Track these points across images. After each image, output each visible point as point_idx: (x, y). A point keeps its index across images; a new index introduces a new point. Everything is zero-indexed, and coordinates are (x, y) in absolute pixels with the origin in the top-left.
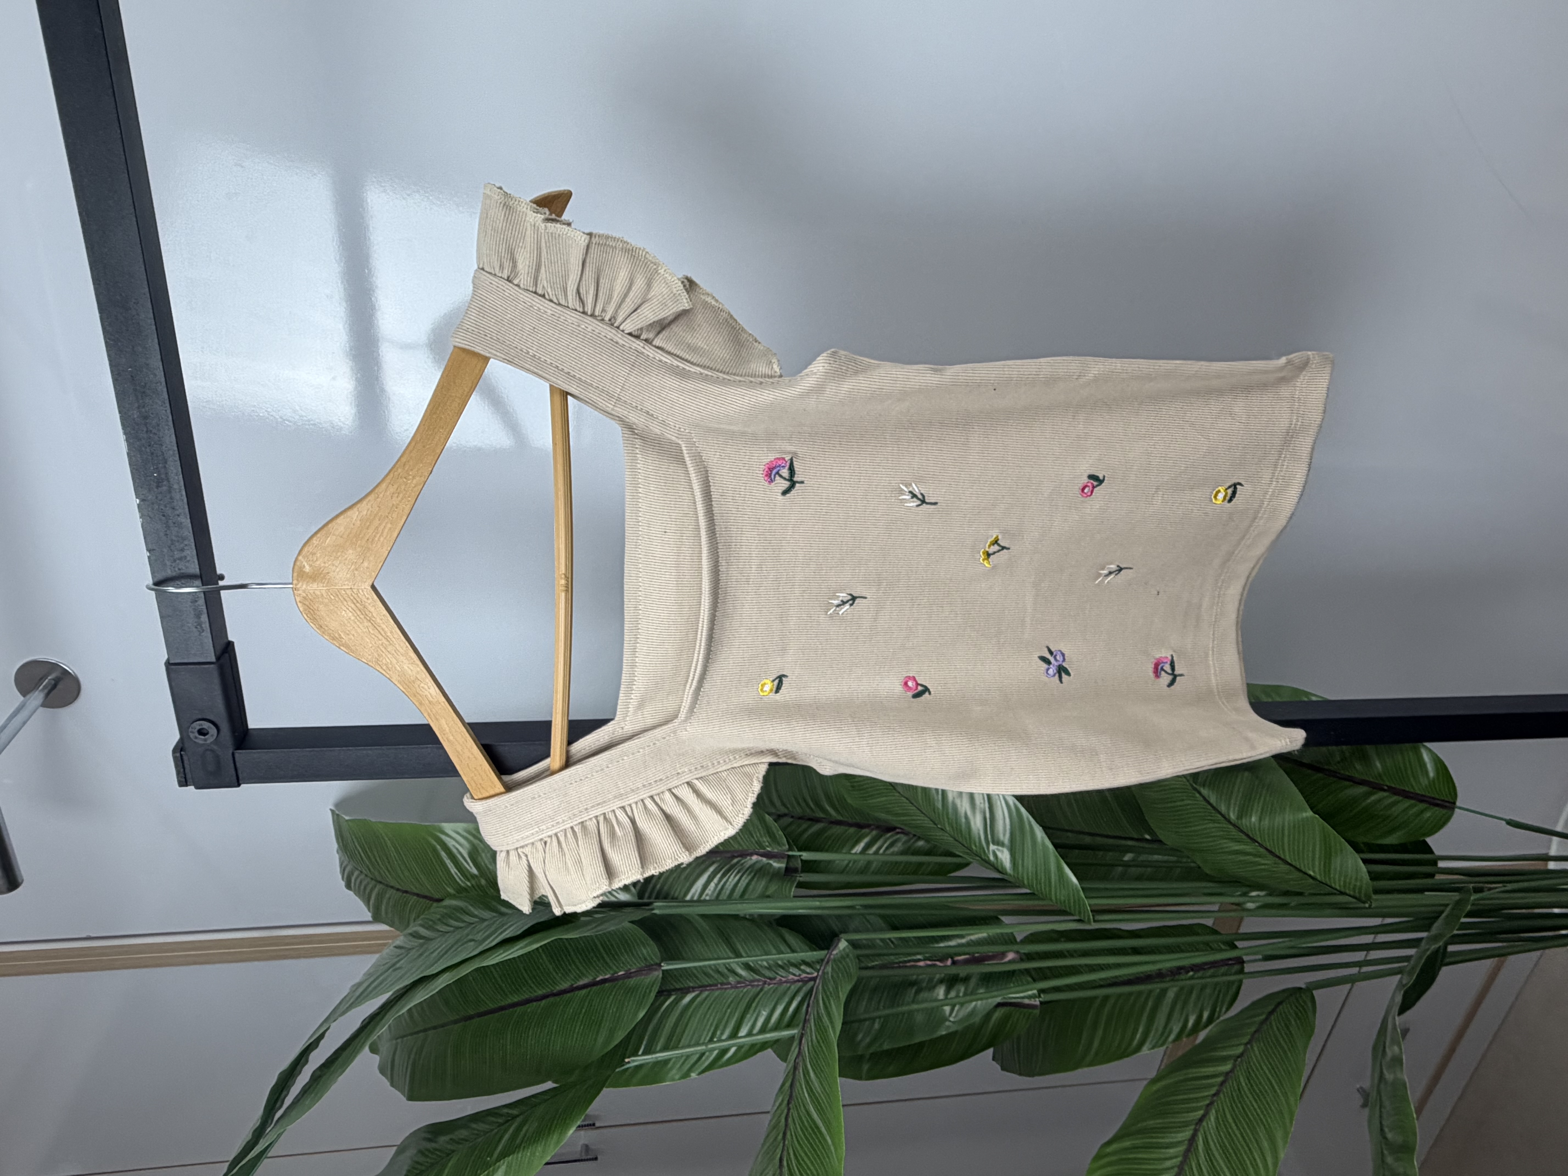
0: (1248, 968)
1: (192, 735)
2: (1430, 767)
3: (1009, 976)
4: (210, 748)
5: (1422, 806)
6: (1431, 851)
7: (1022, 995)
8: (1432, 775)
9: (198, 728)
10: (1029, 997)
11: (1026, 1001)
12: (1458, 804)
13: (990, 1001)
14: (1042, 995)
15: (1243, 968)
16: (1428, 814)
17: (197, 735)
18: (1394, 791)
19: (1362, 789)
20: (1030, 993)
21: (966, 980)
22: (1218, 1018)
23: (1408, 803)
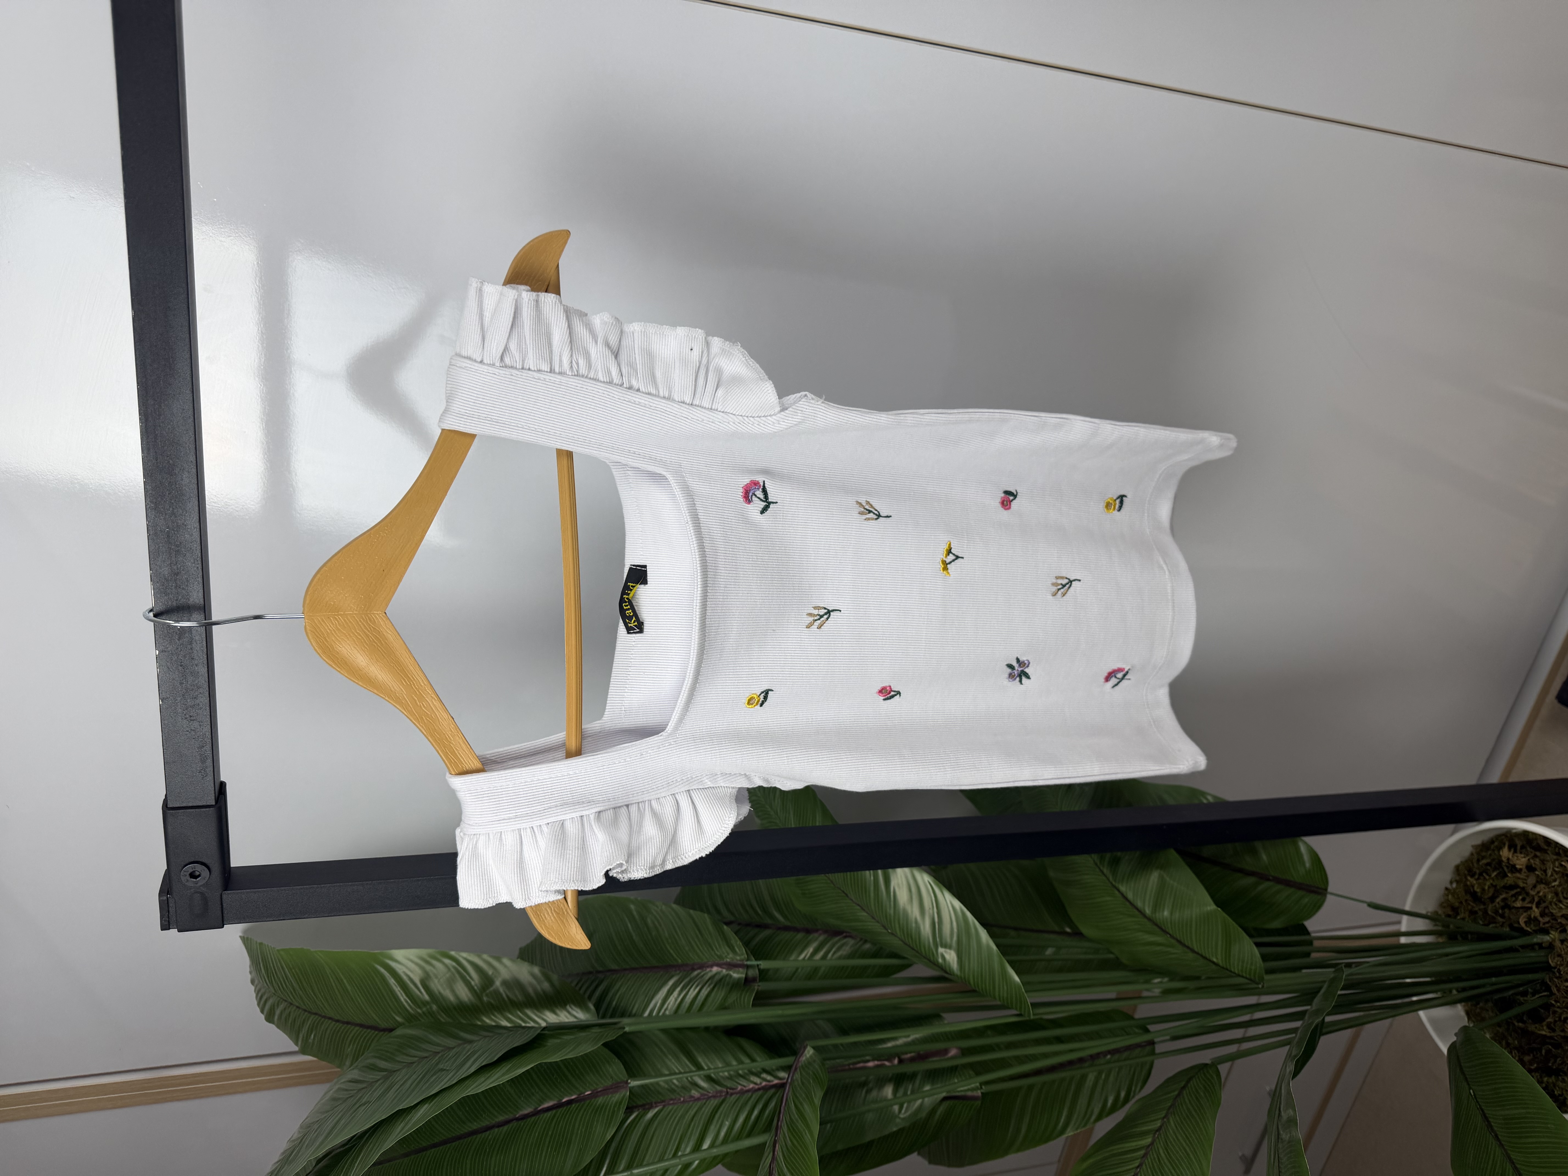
0: (1159, 1049)
1: (183, 879)
2: (1306, 857)
3: (953, 1070)
4: (199, 890)
5: (1300, 893)
6: (1307, 933)
7: (966, 1088)
8: (1308, 865)
9: (191, 871)
10: (972, 1090)
11: (969, 1093)
12: (1330, 889)
13: (936, 1096)
14: (983, 1087)
15: (1154, 1050)
16: (1306, 900)
17: (189, 878)
18: (1278, 881)
19: (1251, 880)
20: (973, 1086)
21: (912, 1077)
22: (1133, 1097)
23: (1290, 890)
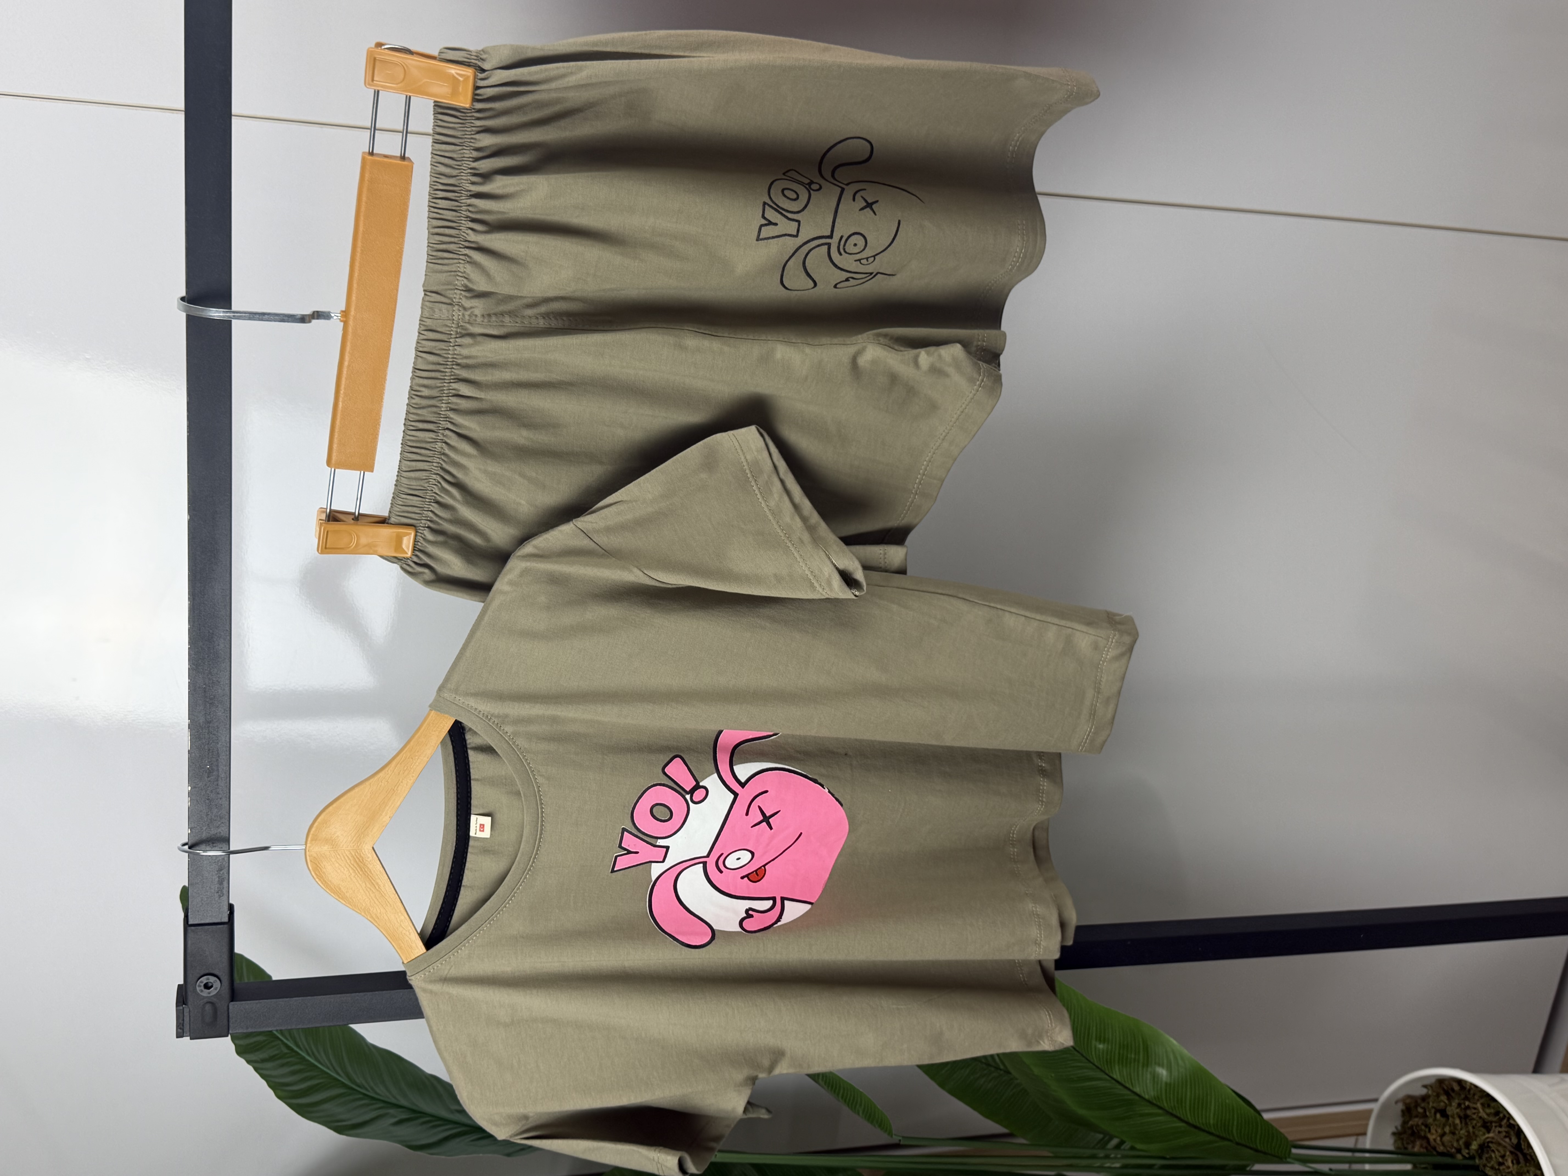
1: (198, 989)
4: (210, 1000)
9: (205, 982)
17: (202, 988)
